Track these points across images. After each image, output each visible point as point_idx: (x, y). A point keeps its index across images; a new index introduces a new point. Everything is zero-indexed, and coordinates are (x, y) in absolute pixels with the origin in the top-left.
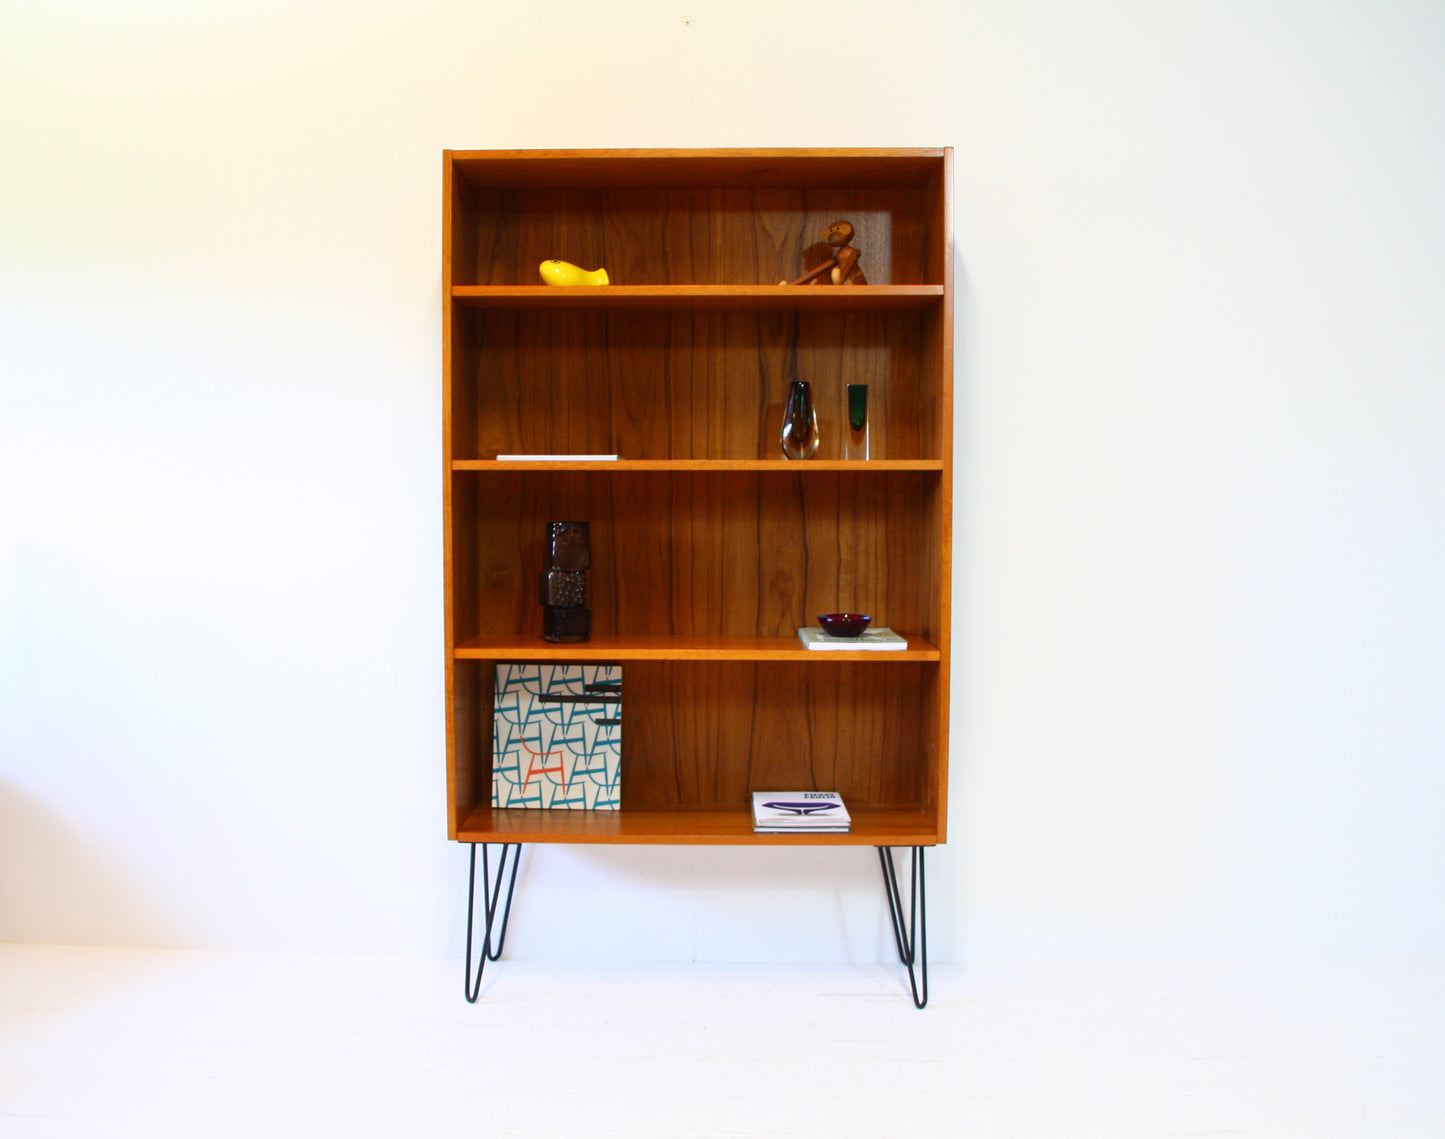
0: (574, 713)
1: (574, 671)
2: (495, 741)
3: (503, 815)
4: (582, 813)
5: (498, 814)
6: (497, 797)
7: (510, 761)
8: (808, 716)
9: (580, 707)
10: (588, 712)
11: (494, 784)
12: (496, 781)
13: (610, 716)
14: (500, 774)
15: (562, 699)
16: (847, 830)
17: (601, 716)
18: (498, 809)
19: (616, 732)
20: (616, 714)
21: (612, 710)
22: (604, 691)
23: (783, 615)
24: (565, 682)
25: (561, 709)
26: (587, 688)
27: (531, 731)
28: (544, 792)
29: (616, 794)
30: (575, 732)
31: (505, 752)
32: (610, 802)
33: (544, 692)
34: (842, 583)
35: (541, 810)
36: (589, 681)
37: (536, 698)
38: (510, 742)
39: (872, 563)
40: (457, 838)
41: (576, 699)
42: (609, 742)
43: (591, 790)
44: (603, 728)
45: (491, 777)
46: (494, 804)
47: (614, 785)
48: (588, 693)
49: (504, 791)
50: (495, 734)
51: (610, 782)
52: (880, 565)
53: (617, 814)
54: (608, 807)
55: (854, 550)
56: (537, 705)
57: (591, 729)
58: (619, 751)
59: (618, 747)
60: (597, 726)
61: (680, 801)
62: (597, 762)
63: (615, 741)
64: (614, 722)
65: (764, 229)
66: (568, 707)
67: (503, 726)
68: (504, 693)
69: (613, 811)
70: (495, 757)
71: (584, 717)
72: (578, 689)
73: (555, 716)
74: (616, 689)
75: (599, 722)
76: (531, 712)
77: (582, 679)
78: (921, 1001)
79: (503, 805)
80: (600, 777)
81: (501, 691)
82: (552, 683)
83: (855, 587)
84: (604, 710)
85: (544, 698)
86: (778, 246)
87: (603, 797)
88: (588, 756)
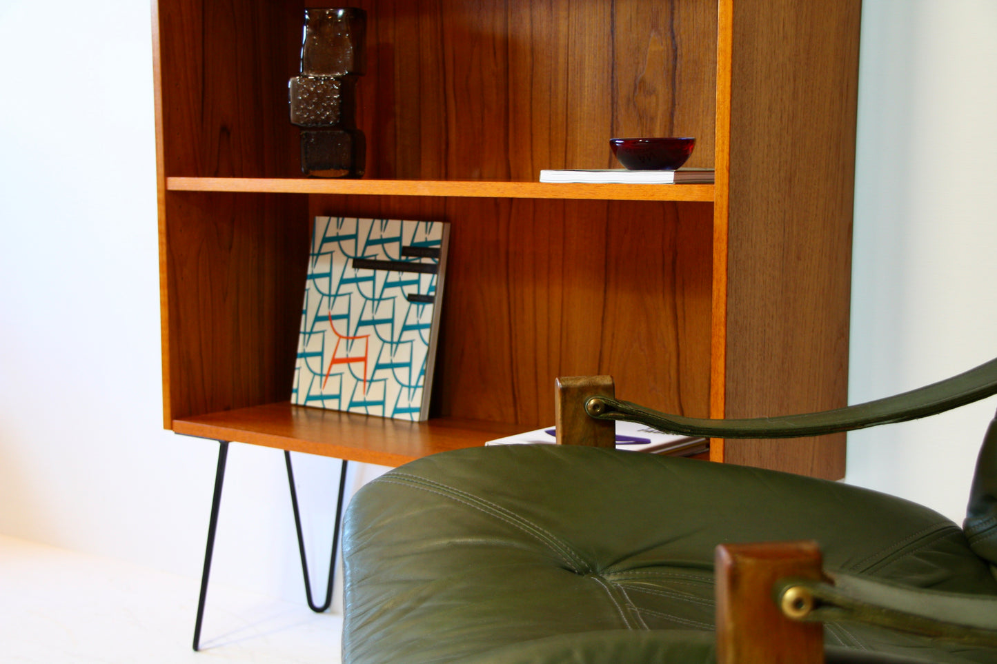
0: (387, 285)
1: (393, 227)
2: (303, 317)
3: (302, 413)
4: (380, 421)
5: (297, 411)
6: (297, 391)
7: (315, 343)
9: (394, 276)
10: (400, 284)
11: (296, 373)
12: (299, 369)
13: (424, 292)
14: (303, 360)
15: (376, 265)
17: (412, 290)
18: (297, 406)
19: (428, 313)
20: (431, 289)
21: (427, 283)
22: (420, 256)
24: (382, 241)
25: (373, 279)
26: (404, 251)
27: (340, 307)
28: (345, 389)
29: (417, 399)
30: (384, 311)
31: (311, 332)
32: (410, 410)
33: (359, 255)
35: (339, 412)
36: (407, 242)
37: (351, 261)
38: (318, 319)
40: (172, 428)
41: (390, 266)
42: (418, 327)
43: (393, 388)
44: (414, 307)
45: (294, 363)
46: (293, 401)
47: (416, 387)
48: (404, 258)
49: (305, 384)
50: (304, 308)
51: (413, 383)
53: (416, 427)
54: (406, 417)
56: (351, 273)
57: (402, 304)
58: (427, 340)
59: (426, 333)
60: (407, 304)
62: (402, 355)
63: (424, 326)
64: (427, 299)
66: (381, 275)
67: (313, 300)
68: (319, 254)
69: (412, 422)
70: (301, 337)
71: (396, 291)
72: (394, 252)
73: (366, 287)
74: (434, 254)
75: (412, 298)
76: (343, 281)
77: (399, 239)
79: (301, 402)
80: (403, 374)
81: (316, 251)
82: (369, 243)
84: (417, 282)
85: (359, 263)
87: (403, 404)
88: (395, 343)
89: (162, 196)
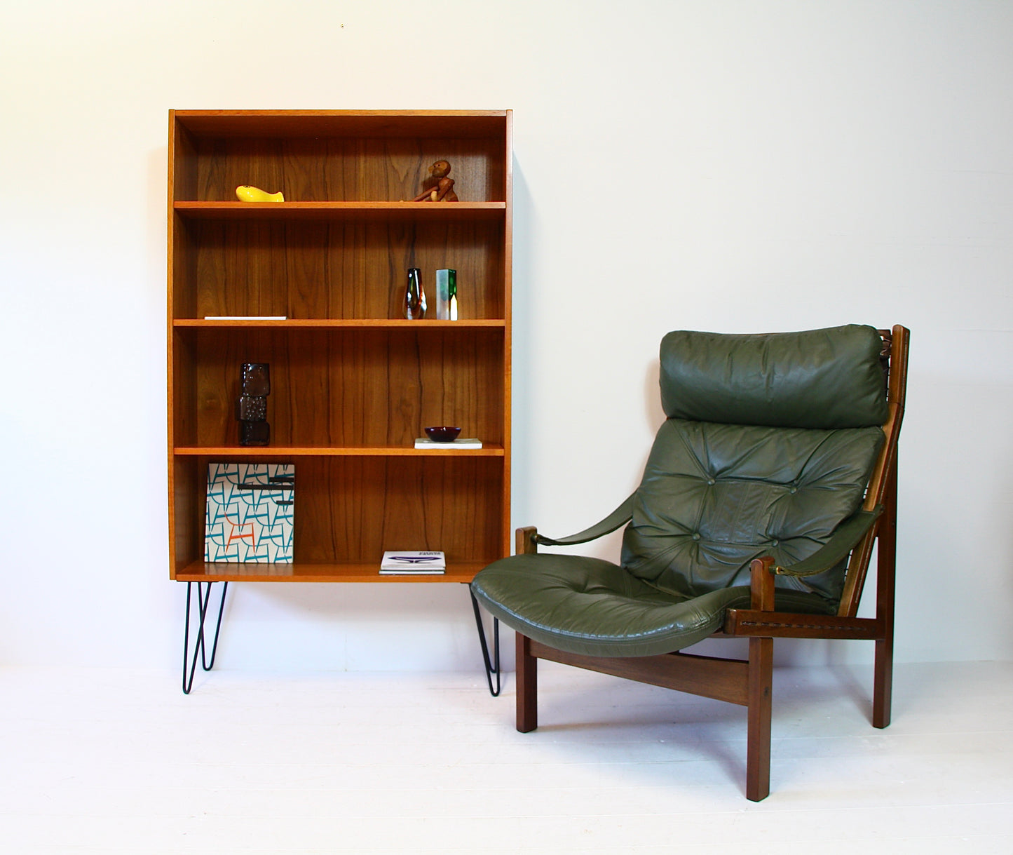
0: (261, 497)
1: (262, 468)
2: (207, 516)
3: (212, 566)
4: (267, 565)
5: (209, 565)
6: (208, 555)
7: (217, 529)
8: (423, 500)
9: (266, 492)
10: (271, 496)
11: (206, 545)
12: (208, 544)
13: (286, 499)
14: (210, 538)
15: (253, 487)
16: (443, 573)
17: (280, 499)
18: (209, 562)
19: (291, 509)
20: (291, 497)
21: (288, 495)
22: (282, 482)
23: (405, 430)
24: (256, 475)
25: (253, 494)
26: (270, 479)
27: (232, 509)
28: (241, 551)
29: (290, 552)
30: (262, 510)
31: (214, 524)
32: (286, 558)
33: (241, 482)
34: (446, 408)
35: (239, 563)
36: (272, 475)
37: (236, 486)
38: (217, 517)
39: (466, 394)
40: (176, 579)
41: (262, 487)
42: (286, 517)
43: (273, 549)
44: (281, 507)
45: (204, 541)
46: (206, 560)
47: (288, 546)
48: (271, 483)
49: (212, 550)
50: (207, 511)
51: (286, 544)
52: (471, 396)
53: (291, 566)
54: (284, 561)
55: (454, 385)
56: (236, 492)
57: (273, 507)
58: (292, 523)
59: (291, 520)
60: (277, 506)
61: (335, 558)
62: (277, 531)
63: (290, 516)
64: (289, 503)
65: (393, 167)
66: (257, 493)
67: (213, 505)
68: (214, 483)
69: (288, 563)
70: (207, 527)
71: (269, 500)
72: (264, 480)
73: (249, 499)
74: (290, 480)
75: (278, 503)
76: (232, 496)
77: (267, 474)
78: (495, 691)
79: (212, 560)
80: (279, 541)
81: (212, 481)
82: (247, 476)
83: (455, 411)
84: (282, 495)
85: (241, 487)
86: (402, 178)
87: (281, 555)
88: (271, 526)
89: (172, 457)
